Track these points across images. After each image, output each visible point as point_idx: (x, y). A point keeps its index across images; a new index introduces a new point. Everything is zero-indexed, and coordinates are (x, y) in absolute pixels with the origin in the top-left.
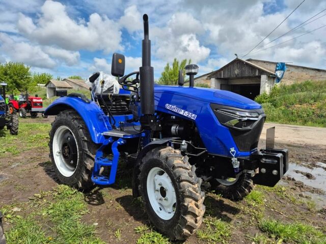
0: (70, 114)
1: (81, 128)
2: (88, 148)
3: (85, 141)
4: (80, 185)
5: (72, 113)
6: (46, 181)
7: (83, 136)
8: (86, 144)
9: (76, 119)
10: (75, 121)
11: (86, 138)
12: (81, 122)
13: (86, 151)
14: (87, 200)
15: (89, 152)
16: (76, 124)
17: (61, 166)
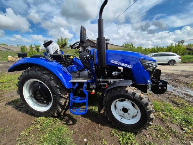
0: (38, 70)
1: (52, 80)
2: (61, 92)
3: (58, 88)
4: (56, 115)
5: (40, 69)
6: (21, 117)
7: (55, 85)
8: (58, 90)
9: (46, 74)
10: (45, 75)
11: (58, 86)
12: (50, 75)
13: (59, 94)
14: (65, 123)
15: (62, 94)
16: (46, 78)
17: (33, 105)
